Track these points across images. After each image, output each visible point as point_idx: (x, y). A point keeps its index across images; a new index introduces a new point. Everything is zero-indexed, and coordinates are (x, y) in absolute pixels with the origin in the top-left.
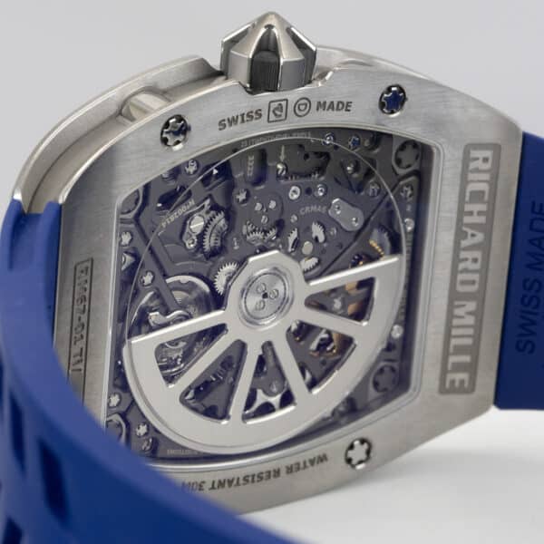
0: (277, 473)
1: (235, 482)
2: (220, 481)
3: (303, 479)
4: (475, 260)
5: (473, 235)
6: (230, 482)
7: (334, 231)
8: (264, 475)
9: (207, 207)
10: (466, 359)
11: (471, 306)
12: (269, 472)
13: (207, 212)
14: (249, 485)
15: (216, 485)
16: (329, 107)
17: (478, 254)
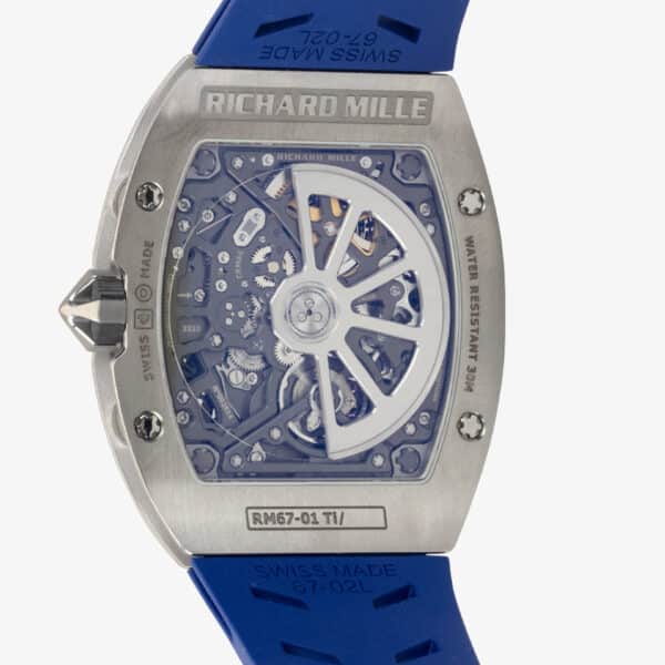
0: (474, 289)
1: (474, 334)
2: (471, 351)
3: (484, 263)
4: (308, 102)
5: (284, 105)
6: (474, 339)
7: (262, 239)
8: (474, 303)
9: (223, 368)
10: (400, 101)
11: (351, 101)
12: (472, 298)
13: (228, 367)
14: (481, 319)
15: (473, 354)
16: (147, 265)
17: (303, 99)
